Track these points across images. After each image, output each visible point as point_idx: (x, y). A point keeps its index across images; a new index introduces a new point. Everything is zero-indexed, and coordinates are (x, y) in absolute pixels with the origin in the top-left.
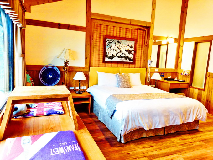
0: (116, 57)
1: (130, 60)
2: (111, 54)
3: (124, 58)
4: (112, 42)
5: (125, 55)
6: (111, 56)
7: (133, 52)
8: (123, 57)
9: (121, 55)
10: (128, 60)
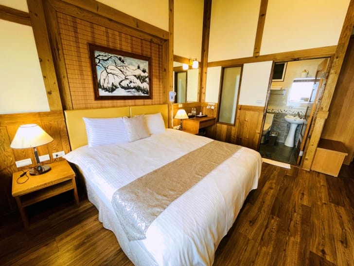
0: (120, 88)
1: (143, 93)
2: (108, 83)
3: (133, 90)
4: (108, 59)
5: (135, 85)
6: (110, 86)
7: (147, 79)
8: (132, 88)
9: (129, 85)
10: (140, 92)
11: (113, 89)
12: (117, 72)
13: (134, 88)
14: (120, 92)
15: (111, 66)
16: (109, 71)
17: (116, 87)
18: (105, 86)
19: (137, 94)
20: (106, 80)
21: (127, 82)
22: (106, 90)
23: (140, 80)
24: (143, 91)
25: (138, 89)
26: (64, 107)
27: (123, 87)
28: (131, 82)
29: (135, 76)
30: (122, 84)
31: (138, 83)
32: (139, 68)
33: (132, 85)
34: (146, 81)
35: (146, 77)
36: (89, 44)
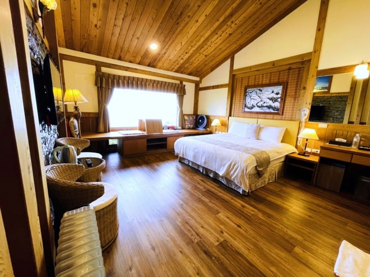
0: (256, 107)
1: (274, 110)
4: (253, 92)
5: (267, 104)
6: (251, 106)
7: (279, 100)
8: (265, 107)
9: (263, 105)
10: (271, 109)
11: (253, 107)
12: (257, 97)
13: (267, 106)
14: (256, 109)
15: (254, 95)
16: (252, 98)
17: (254, 106)
18: (249, 106)
19: (268, 110)
20: (250, 103)
21: (262, 103)
22: (248, 108)
23: (272, 101)
24: (274, 108)
25: (269, 107)
26: (230, 115)
27: (258, 106)
28: (265, 103)
29: (269, 98)
30: (258, 104)
31: (270, 103)
32: (273, 92)
33: (265, 105)
34: (278, 101)
35: (278, 98)
36: (245, 87)
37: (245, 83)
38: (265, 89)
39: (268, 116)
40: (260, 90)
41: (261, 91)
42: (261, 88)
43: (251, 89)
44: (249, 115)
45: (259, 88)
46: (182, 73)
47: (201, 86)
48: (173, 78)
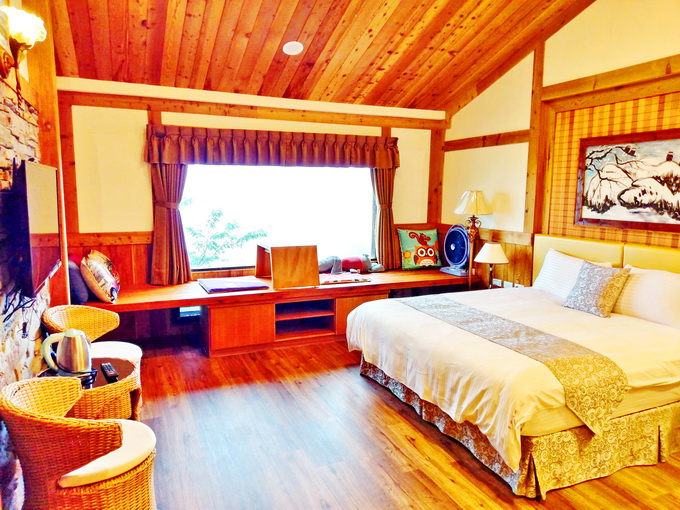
0: (618, 206)
1: (676, 217)
2: (600, 196)
3: (648, 209)
4: (605, 156)
5: (653, 198)
6: (602, 201)
8: (645, 206)
9: (639, 199)
10: (666, 215)
11: (608, 205)
12: (618, 174)
13: (651, 205)
14: (618, 213)
15: (608, 166)
16: (603, 175)
17: (612, 204)
18: (594, 201)
19: (655, 218)
20: (597, 192)
21: (635, 192)
22: (594, 208)
23: (669, 186)
24: (676, 212)
25: (661, 207)
26: (538, 230)
27: (624, 204)
28: (644, 192)
29: (657, 178)
30: (625, 197)
31: (663, 193)
32: (670, 158)
33: (646, 199)
36: (582, 140)
37: (582, 130)
38: (642, 148)
39: (656, 237)
40: (627, 150)
41: (632, 153)
42: (632, 146)
43: (599, 148)
44: (597, 231)
45: (625, 146)
46: (385, 103)
47: (450, 135)
48: (362, 120)
